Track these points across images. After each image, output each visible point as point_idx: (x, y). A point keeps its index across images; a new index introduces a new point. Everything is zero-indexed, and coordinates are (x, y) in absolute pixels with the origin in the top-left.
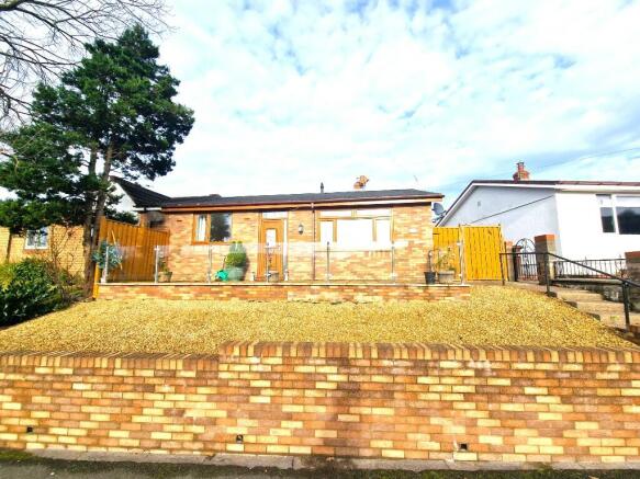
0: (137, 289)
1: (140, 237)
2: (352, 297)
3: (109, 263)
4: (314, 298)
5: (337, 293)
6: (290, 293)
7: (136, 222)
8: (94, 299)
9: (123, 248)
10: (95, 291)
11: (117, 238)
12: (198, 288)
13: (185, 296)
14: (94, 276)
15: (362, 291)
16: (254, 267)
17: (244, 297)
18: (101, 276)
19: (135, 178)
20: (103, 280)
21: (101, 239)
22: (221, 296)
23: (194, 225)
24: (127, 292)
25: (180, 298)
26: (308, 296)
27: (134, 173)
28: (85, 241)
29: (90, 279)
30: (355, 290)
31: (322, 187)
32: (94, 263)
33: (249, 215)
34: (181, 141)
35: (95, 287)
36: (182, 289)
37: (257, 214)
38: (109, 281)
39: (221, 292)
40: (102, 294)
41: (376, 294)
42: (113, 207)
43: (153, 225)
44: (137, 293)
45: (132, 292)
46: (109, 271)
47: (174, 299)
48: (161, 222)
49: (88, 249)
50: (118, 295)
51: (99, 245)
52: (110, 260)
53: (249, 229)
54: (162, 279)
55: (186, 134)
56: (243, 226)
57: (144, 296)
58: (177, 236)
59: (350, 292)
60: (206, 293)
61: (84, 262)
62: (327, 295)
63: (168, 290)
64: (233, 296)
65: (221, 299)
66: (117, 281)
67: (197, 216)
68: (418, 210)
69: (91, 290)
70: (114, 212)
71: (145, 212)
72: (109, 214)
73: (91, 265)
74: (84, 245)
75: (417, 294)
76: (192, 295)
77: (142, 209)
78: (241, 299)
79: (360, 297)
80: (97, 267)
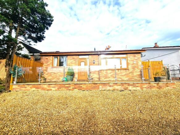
0: (30, 86)
1: (31, 64)
2: (127, 88)
3: (17, 75)
4: (111, 88)
5: (120, 86)
6: (100, 87)
7: (30, 58)
8: (10, 91)
9: (24, 69)
10: (11, 87)
11: (21, 64)
12: (59, 85)
13: (53, 89)
14: (10, 80)
15: (131, 85)
16: (76, 76)
17: (80, 89)
18: (14, 80)
19: (29, 42)
20: (15, 82)
21: (14, 64)
22: (69, 88)
23: (53, 60)
24: (26, 87)
25: (51, 90)
26: (108, 88)
27: (29, 40)
28: (6, 65)
29: (8, 82)
30: (128, 85)
31: (95, 49)
32: (10, 75)
33: (74, 57)
34: (47, 29)
35: (11, 86)
36: (51, 86)
37: (77, 56)
38: (17, 83)
39: (70, 87)
40: (14, 89)
41: (138, 86)
42: (20, 52)
43: (36, 60)
44: (31, 87)
45: (28, 88)
46: (17, 78)
47: (48, 90)
48: (40, 59)
49: (7, 69)
50: (22, 89)
51: (13, 67)
52: (18, 73)
53: (74, 62)
54: (42, 82)
55: (50, 26)
56: (72, 61)
57: (34, 89)
58: (46, 64)
59: (126, 86)
60: (63, 87)
61: (6, 74)
62: (116, 87)
63: (45, 86)
64: (75, 88)
65: (70, 90)
66: (21, 82)
67: (54, 57)
68: (136, 55)
69: (9, 87)
70: (20, 54)
71: (33, 55)
72: (18, 54)
73: (9, 75)
74: (6, 67)
75: (154, 86)
76: (56, 88)
77: (32, 54)
78: (79, 89)
79: (130, 88)
80: (12, 76)
